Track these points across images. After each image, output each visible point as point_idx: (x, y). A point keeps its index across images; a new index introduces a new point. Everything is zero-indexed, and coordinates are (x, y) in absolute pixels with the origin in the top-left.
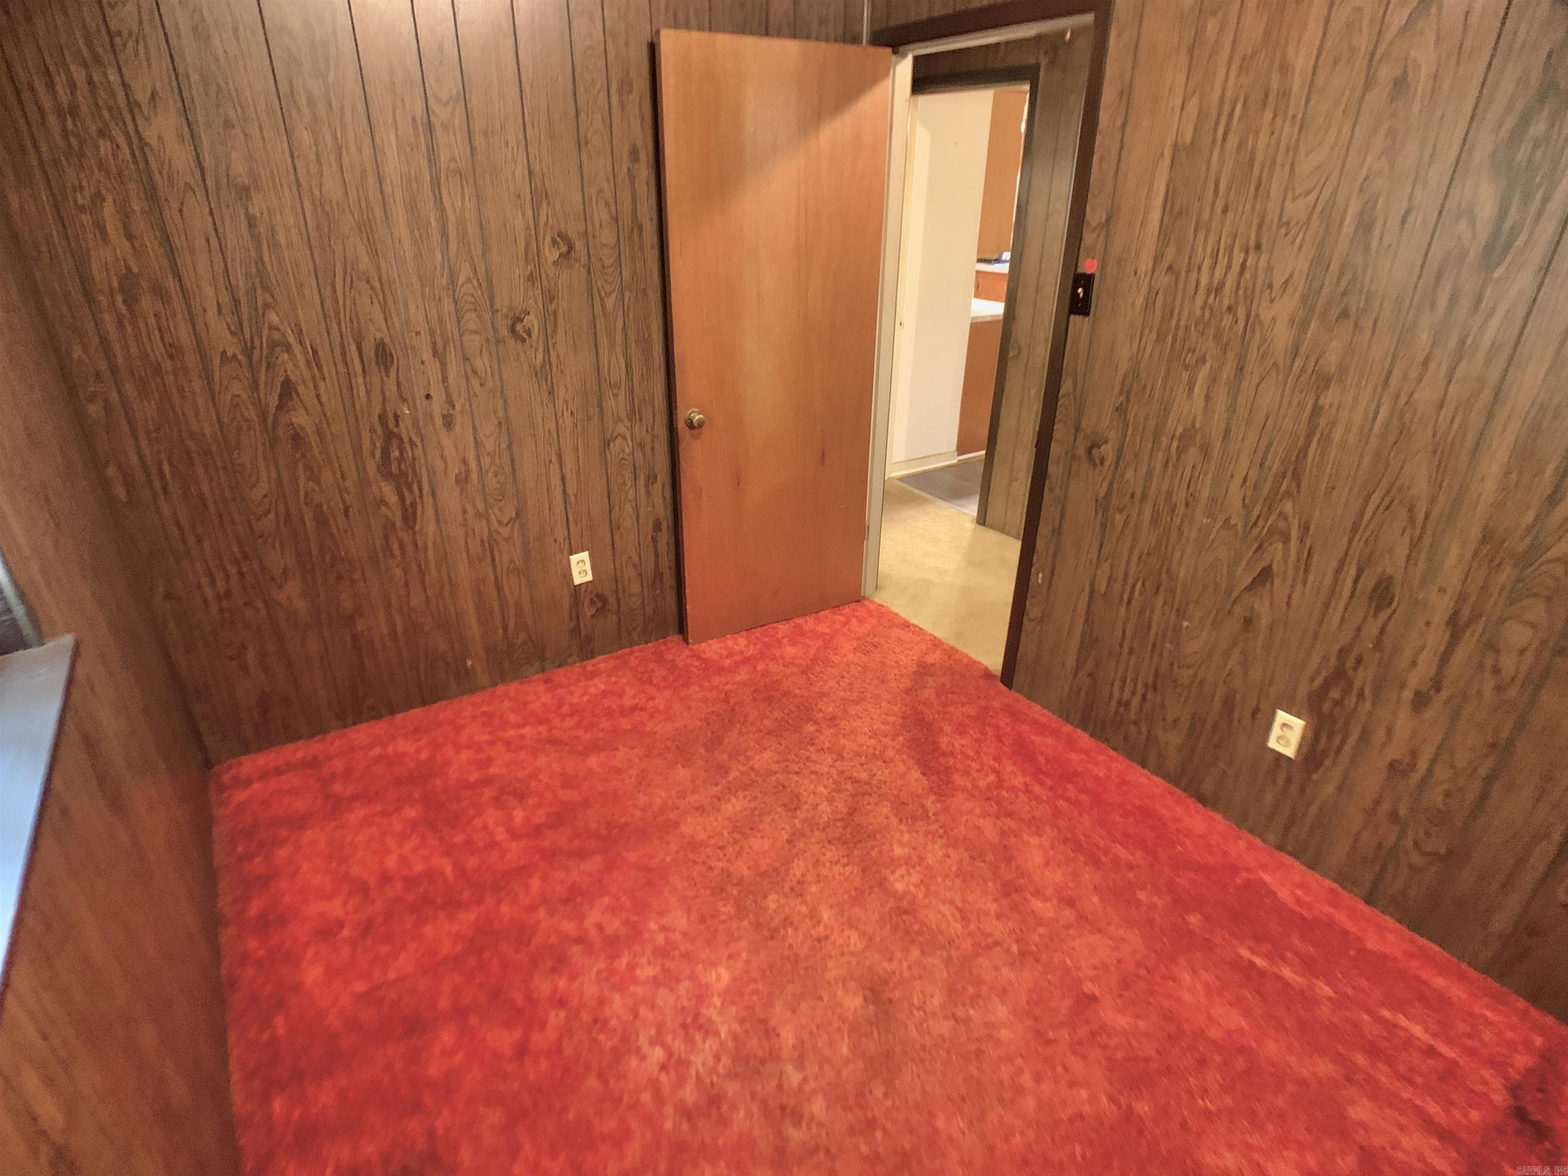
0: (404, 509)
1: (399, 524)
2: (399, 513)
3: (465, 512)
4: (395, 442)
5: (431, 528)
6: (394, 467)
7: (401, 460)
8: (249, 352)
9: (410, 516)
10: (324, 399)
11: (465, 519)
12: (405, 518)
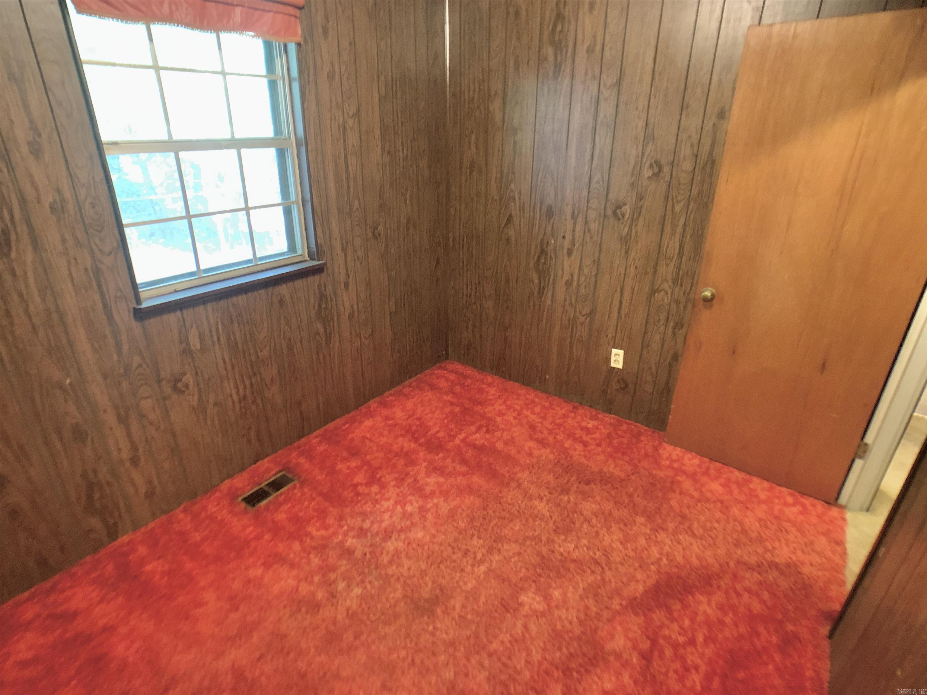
0: (540, 289)
1: (536, 294)
2: (537, 289)
3: (565, 301)
4: (544, 255)
5: (549, 302)
6: (541, 267)
7: (544, 264)
8: (501, 199)
9: (541, 292)
10: (522, 226)
11: (565, 304)
12: (539, 293)
